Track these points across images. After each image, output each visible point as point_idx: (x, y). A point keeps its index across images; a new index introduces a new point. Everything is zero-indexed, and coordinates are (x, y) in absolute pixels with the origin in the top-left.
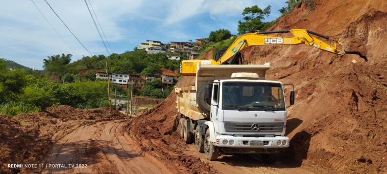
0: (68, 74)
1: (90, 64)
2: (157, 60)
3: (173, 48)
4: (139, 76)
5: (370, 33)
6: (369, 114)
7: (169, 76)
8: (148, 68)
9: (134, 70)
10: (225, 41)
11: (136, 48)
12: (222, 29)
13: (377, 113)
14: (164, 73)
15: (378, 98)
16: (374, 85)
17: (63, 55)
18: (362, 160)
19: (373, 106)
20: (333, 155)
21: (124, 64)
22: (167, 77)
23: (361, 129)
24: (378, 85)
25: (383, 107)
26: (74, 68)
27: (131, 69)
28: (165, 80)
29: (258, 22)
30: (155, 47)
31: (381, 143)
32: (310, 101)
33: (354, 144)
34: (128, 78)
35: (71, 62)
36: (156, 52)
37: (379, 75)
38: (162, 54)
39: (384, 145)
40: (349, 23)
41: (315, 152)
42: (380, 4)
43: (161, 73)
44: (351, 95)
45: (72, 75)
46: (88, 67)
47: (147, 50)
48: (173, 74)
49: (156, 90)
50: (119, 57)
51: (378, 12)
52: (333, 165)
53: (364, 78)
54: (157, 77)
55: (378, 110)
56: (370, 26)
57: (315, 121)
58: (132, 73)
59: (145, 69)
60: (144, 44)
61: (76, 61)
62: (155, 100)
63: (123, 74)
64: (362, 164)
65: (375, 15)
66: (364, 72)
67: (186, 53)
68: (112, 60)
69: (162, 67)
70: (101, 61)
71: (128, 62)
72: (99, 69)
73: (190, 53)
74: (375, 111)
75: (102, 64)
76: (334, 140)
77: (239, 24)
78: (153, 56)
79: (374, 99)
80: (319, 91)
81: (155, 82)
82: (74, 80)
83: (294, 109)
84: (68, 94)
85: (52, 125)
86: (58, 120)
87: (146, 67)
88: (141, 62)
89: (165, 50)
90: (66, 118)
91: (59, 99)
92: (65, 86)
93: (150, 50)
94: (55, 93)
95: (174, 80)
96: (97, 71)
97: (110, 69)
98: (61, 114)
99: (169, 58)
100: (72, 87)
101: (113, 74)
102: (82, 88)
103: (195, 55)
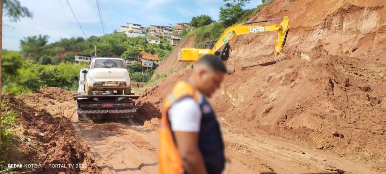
1: (68, 46)
2: (137, 43)
3: (153, 32)
5: (344, 25)
6: (342, 98)
7: (148, 60)
8: (127, 52)
9: (114, 54)
10: (206, 27)
11: (116, 31)
12: (203, 15)
13: (349, 97)
14: (143, 57)
15: (350, 85)
16: (347, 73)
18: (337, 135)
19: (346, 91)
20: (313, 131)
21: (103, 47)
23: (335, 110)
24: (351, 74)
25: (354, 92)
26: (51, 50)
27: (110, 52)
28: (145, 64)
29: (239, 9)
30: (135, 30)
31: (352, 122)
32: (293, 87)
33: (330, 123)
36: (135, 35)
37: (351, 65)
38: (141, 38)
39: (354, 123)
40: (326, 16)
41: (298, 129)
43: (141, 56)
44: (328, 82)
45: (50, 56)
46: (66, 49)
47: (127, 33)
48: (153, 58)
49: (136, 73)
50: (99, 40)
51: (353, 6)
52: (312, 139)
53: (339, 67)
54: (137, 60)
55: (350, 95)
56: (345, 19)
57: (298, 104)
59: (125, 52)
60: (124, 27)
61: (53, 43)
62: (135, 83)
63: (103, 56)
64: (336, 138)
65: (349, 9)
66: (339, 62)
67: (166, 37)
68: (91, 43)
69: (142, 51)
70: (80, 43)
71: (108, 45)
72: (77, 51)
73: (170, 37)
74: (347, 96)
75: (80, 46)
76: (314, 119)
77: (221, 11)
78: (132, 39)
79: (347, 85)
80: (301, 78)
81: (135, 66)
82: (52, 62)
83: (279, 93)
84: (54, 77)
85: (53, 106)
86: (55, 101)
87: (126, 50)
88: (120, 45)
89: (145, 33)
90: (60, 99)
91: (45, 81)
92: (50, 68)
93: (130, 33)
94: (41, 75)
95: (154, 64)
96: (75, 53)
97: (90, 51)
98: (54, 95)
99: (149, 42)
100: (57, 70)
101: (93, 57)
102: (67, 71)
103: (175, 39)
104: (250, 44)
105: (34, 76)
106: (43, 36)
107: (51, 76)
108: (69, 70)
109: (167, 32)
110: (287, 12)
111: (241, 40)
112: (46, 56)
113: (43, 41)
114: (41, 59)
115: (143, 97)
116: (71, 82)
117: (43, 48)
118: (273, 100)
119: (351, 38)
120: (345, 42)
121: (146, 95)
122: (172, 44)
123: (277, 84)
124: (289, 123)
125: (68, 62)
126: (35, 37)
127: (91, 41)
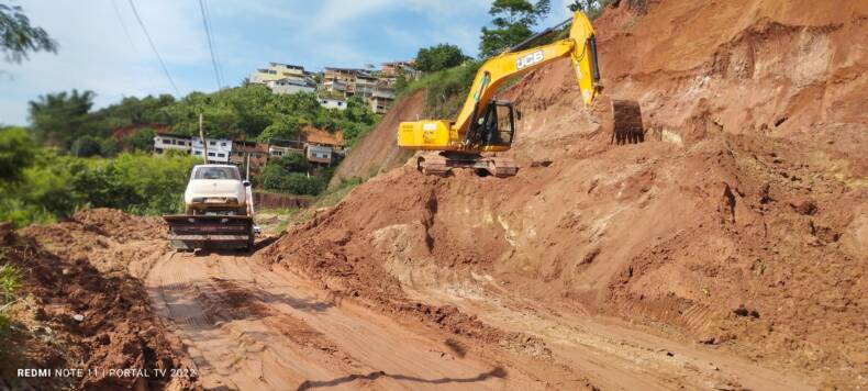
1: (139, 115)
2: (295, 108)
3: (331, 83)
4: (253, 145)
5: (758, 66)
6: (753, 230)
7: (321, 145)
8: (273, 127)
9: (243, 131)
10: (450, 70)
11: (248, 80)
12: (444, 43)
13: (769, 227)
14: (310, 138)
15: (772, 200)
16: (765, 174)
17: (75, 92)
18: (742, 312)
19: (762, 214)
20: (690, 303)
21: (219, 117)
22: (318, 146)
23: (739, 256)
24: (772, 175)
25: (781, 215)
26: (101, 124)
27: (235, 128)
28: (314, 155)
29: (523, 31)
30: (291, 78)
31: (776, 283)
32: (645, 204)
33: (727, 284)
34: (229, 147)
35: (94, 109)
36: (292, 90)
37: (774, 155)
38: (306, 96)
39: (781, 285)
40: (716, 46)
41: (656, 300)
42: (779, 9)
43: (304, 137)
44: (723, 194)
45: (97, 138)
46: (134, 121)
47: (271, 85)
48: (331, 142)
49: (294, 175)
50: (208, 100)
51: (776, 24)
52: (689, 321)
53: (746, 161)
54: (294, 146)
55: (771, 222)
56: (758, 53)
57: (656, 242)
58: (237, 135)
59: (268, 129)
60: (266, 71)
61: (106, 107)
62: (292, 197)
63: (218, 138)
64: (741, 318)
65: (768, 30)
66: (746, 148)
67: (361, 94)
68: (192, 107)
69: (306, 125)
70: (166, 109)
71: (229, 111)
72: (160, 126)
73: (369, 95)
74: (765, 224)
75: (167, 116)
76: (691, 278)
77: (483, 34)
78: (286, 99)
79: (764, 201)
80: (662, 185)
81: (291, 159)
82: (102, 152)
83: (614, 219)
84: (106, 183)
85: (105, 250)
86: (109, 241)
87: (272, 123)
88: (258, 113)
89: (314, 86)
90: (121, 235)
91: (86, 195)
92: (97, 165)
93: (280, 86)
94: (78, 181)
95: (334, 155)
96: (155, 131)
97: (188, 126)
98: (107, 227)
99: (323, 105)
100: (113, 169)
101: (195, 140)
102: (137, 171)
103: (380, 99)
104: (549, 109)
105: (60, 183)
106: (81, 93)
107: (101, 183)
108: (140, 170)
109: (364, 82)
110: (630, 38)
111: (528, 101)
112: (88, 136)
113: (81, 103)
114: (77, 144)
115: (309, 229)
116: (144, 196)
117: (82, 118)
118: (601, 235)
119: (772, 94)
120: (759, 105)
121: (316, 225)
122: (375, 110)
123: (609, 198)
124: (636, 287)
125: (138, 151)
126: (64, 94)
127: (190, 103)
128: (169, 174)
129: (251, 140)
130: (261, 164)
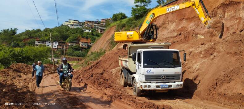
0: (16, 41)
1: (31, 35)
2: (76, 32)
3: (87, 25)
5: (226, 14)
7: (84, 43)
9: (61, 39)
10: (122, 20)
11: (62, 24)
14: (81, 41)
17: (11, 29)
21: (54, 35)
22: (83, 43)
26: (19, 38)
27: (59, 38)
28: (82, 46)
29: (144, 8)
30: (75, 24)
32: (213, 59)
34: (57, 44)
35: (17, 33)
36: (75, 27)
38: (79, 29)
40: (213, 9)
43: (79, 40)
45: (18, 42)
46: (29, 37)
47: (69, 26)
48: (87, 42)
49: (77, 51)
50: (51, 30)
51: (232, 1)
54: (76, 43)
56: (226, 11)
58: (60, 40)
59: (69, 38)
60: (67, 22)
61: (21, 33)
62: (76, 58)
63: (54, 41)
65: (229, 4)
67: (95, 28)
68: (46, 32)
69: (80, 37)
70: (38, 33)
71: (57, 33)
72: (37, 38)
73: (98, 28)
75: (39, 35)
77: (132, 9)
78: (74, 29)
80: (219, 52)
81: (76, 47)
82: (20, 46)
83: (201, 64)
84: (21, 55)
85: (20, 78)
86: (22, 74)
87: (70, 37)
88: (66, 34)
89: (81, 26)
90: (26, 72)
91: (14, 59)
92: (17, 50)
93: (72, 26)
94: (12, 55)
95: (88, 45)
96: (36, 40)
97: (45, 38)
98: (21, 69)
99: (84, 31)
100: (23, 51)
101: (47, 42)
102: (30, 51)
103: (101, 29)
105: (6, 55)
106: (13, 29)
107: (19, 55)
109: (96, 24)
113: (13, 32)
114: (12, 44)
115: (89, 69)
116: (33, 59)
117: (13, 36)
118: (197, 70)
119: (235, 23)
120: (231, 26)
122: (99, 32)
123: (198, 57)
125: (30, 45)
126: (8, 29)
127: (46, 31)
128: (40, 52)
129: (64, 42)
130: (67, 48)
